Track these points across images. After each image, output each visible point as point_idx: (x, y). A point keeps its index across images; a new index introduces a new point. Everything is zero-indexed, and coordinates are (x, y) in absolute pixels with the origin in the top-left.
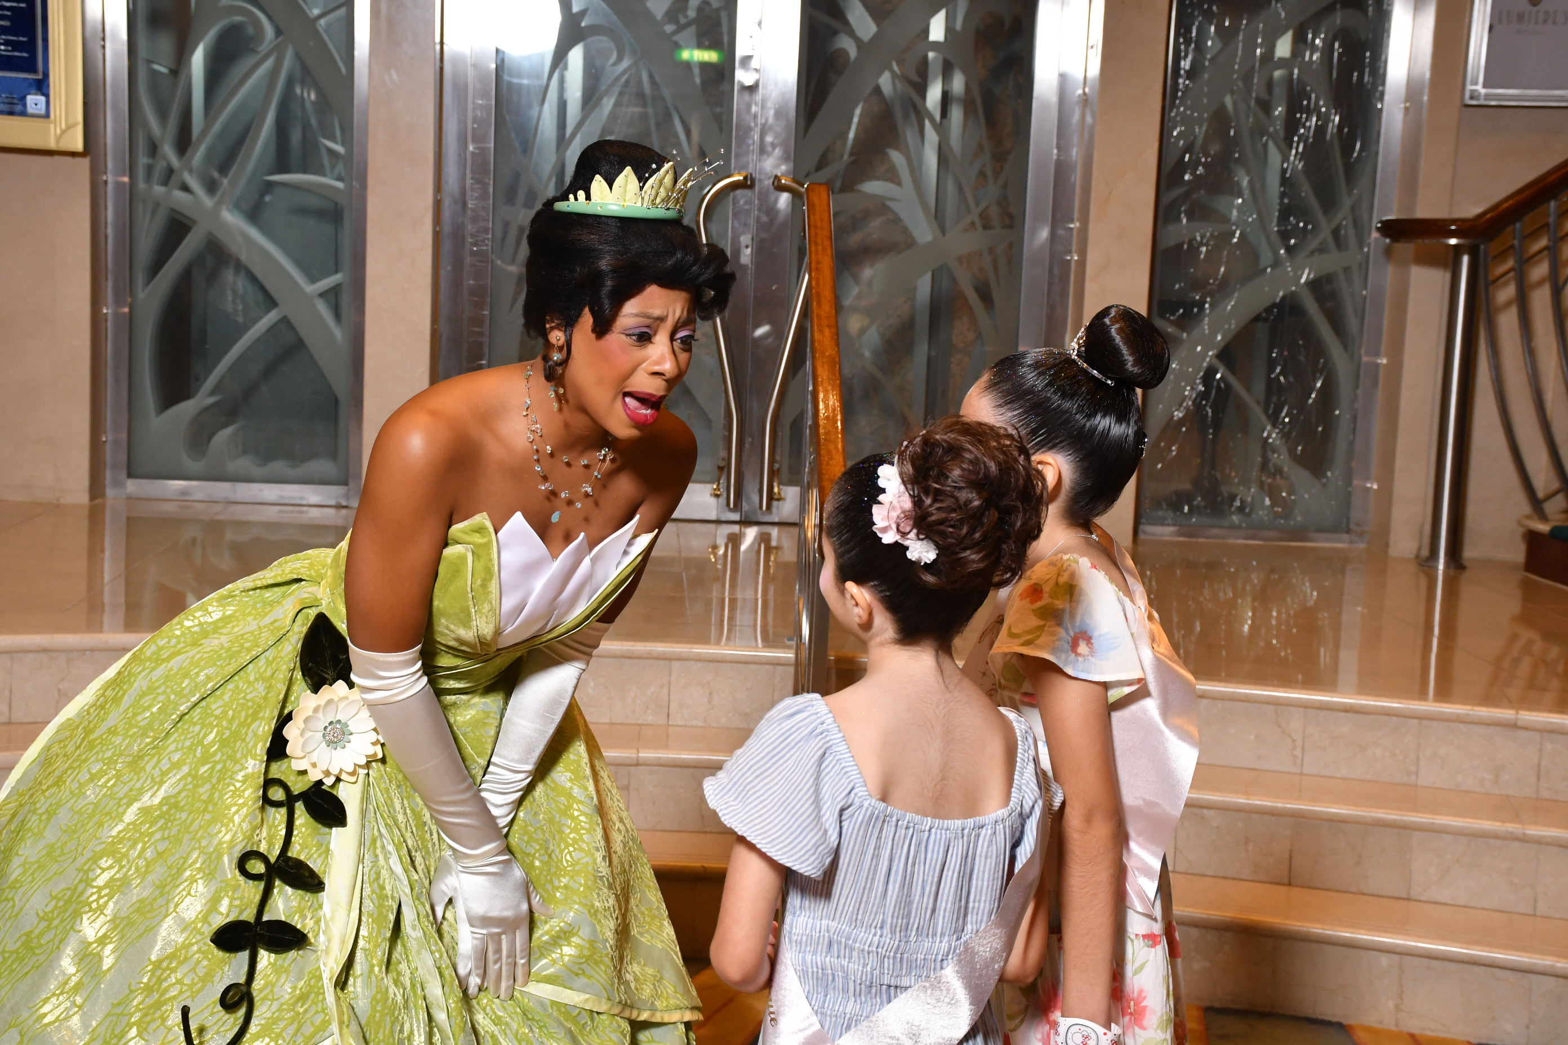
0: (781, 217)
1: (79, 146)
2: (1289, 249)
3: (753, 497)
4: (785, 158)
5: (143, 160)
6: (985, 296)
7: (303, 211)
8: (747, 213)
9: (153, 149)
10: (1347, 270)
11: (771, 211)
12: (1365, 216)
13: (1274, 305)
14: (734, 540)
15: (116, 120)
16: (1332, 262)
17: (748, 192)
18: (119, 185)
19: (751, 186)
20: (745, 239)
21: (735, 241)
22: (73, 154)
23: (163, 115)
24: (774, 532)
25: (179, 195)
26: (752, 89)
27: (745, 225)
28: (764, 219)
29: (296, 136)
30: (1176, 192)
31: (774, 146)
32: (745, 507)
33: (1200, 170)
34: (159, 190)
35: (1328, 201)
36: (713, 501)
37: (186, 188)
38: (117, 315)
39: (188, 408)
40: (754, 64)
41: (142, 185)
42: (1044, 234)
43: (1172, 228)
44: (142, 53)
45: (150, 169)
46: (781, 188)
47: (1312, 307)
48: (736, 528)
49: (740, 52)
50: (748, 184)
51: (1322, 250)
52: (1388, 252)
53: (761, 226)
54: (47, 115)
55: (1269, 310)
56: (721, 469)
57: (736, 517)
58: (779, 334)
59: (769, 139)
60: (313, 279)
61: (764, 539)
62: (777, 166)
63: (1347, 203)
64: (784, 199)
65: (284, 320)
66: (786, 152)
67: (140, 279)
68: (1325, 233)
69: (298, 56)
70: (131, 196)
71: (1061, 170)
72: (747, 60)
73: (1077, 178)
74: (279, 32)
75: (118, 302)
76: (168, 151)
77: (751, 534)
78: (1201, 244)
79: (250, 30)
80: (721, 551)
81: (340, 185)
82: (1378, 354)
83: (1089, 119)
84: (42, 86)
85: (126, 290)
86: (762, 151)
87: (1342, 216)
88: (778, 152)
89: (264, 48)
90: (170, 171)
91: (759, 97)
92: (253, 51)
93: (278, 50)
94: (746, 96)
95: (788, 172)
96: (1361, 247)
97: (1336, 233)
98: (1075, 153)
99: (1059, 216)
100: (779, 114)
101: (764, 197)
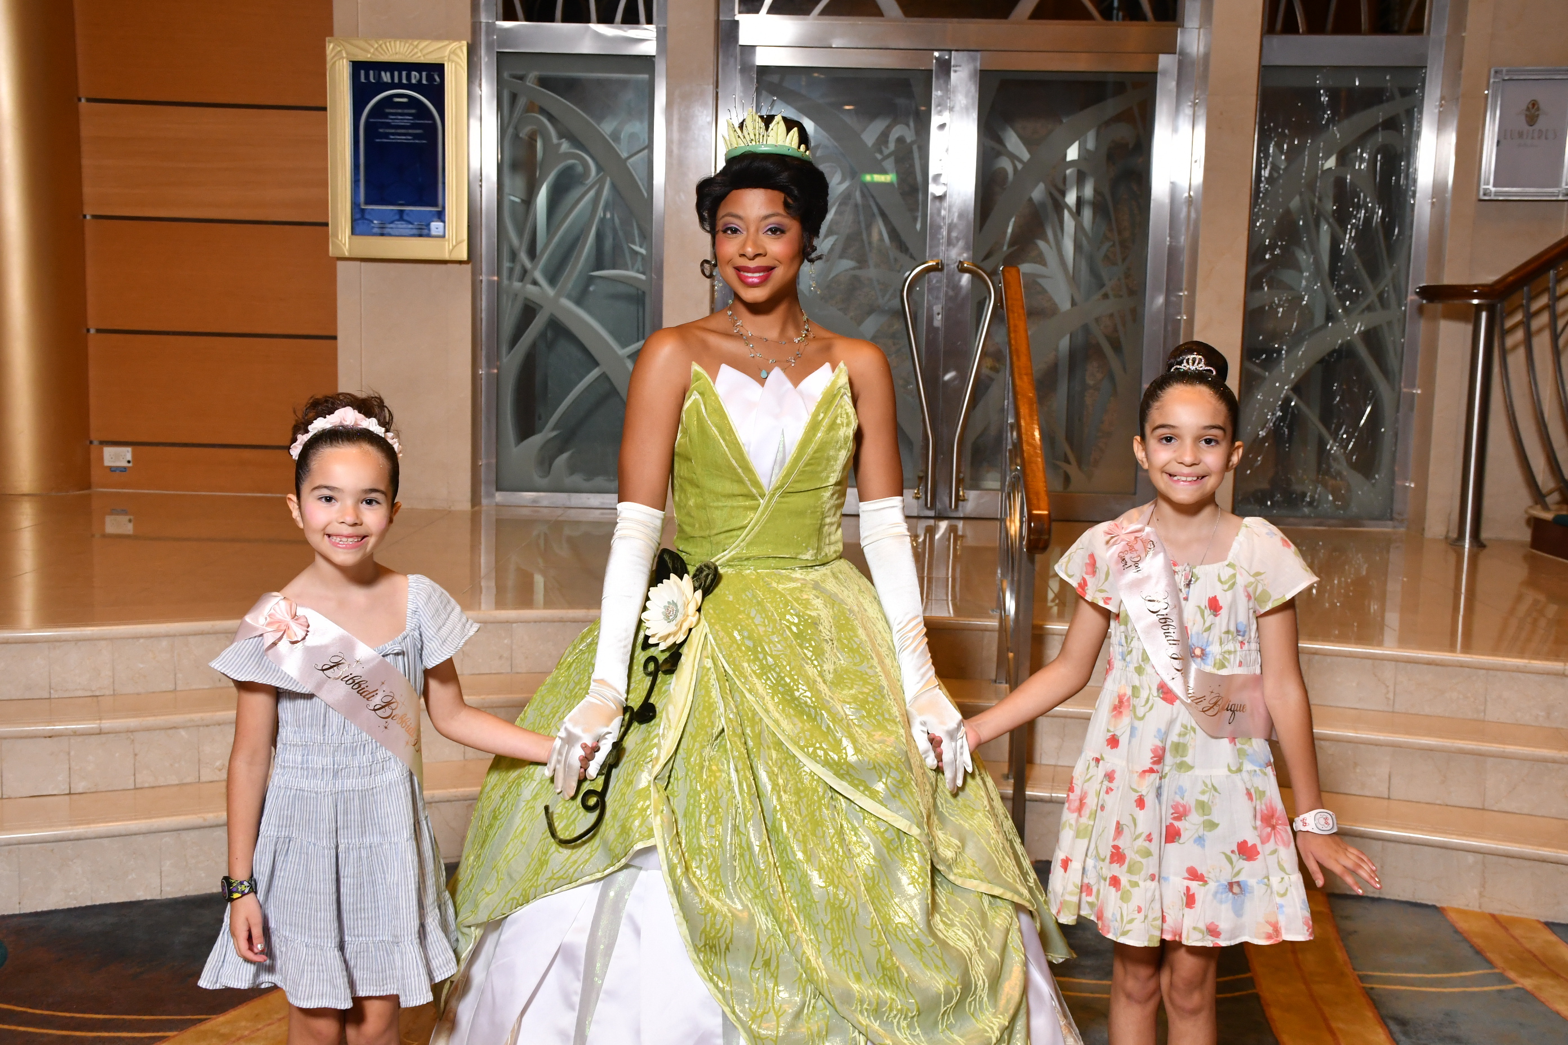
0: (964, 292)
1: (464, 256)
2: (1345, 309)
3: (944, 500)
4: (966, 248)
5: (506, 264)
6: (1117, 346)
7: (616, 297)
8: (938, 289)
9: (514, 256)
10: (1390, 324)
11: (956, 287)
12: (1403, 283)
13: (1334, 351)
14: (931, 531)
15: (488, 237)
16: (1378, 317)
17: (938, 274)
18: (490, 283)
19: (941, 270)
20: (937, 308)
21: (930, 309)
22: (461, 262)
23: (520, 233)
24: (960, 524)
25: (530, 288)
26: (941, 198)
27: (937, 298)
28: (951, 293)
29: (608, 243)
30: (1259, 268)
31: (958, 239)
32: (939, 506)
33: (1277, 252)
34: (517, 285)
35: (1374, 272)
36: (915, 501)
37: (535, 283)
38: (488, 374)
39: (537, 440)
40: (942, 180)
41: (505, 282)
42: (1160, 300)
43: (1257, 294)
44: (507, 189)
45: (511, 270)
46: (963, 270)
47: (1363, 351)
48: (931, 522)
49: (932, 172)
50: (938, 268)
51: (1369, 308)
52: (1421, 310)
53: (949, 299)
54: (444, 236)
55: (1330, 354)
56: (920, 478)
57: (932, 513)
58: (963, 378)
59: (954, 234)
60: (624, 345)
61: (953, 529)
62: (960, 254)
63: (1389, 273)
64: (966, 278)
65: (604, 377)
66: (967, 243)
67: (504, 349)
68: (1373, 297)
69: (614, 186)
70: (498, 291)
71: (1173, 253)
72: (937, 177)
73: (1185, 258)
74: (600, 168)
75: (489, 365)
76: (523, 257)
77: (943, 525)
78: (1279, 306)
79: (580, 169)
80: (921, 540)
81: (643, 277)
82: (1413, 386)
83: (1193, 215)
84: (441, 216)
85: (494, 358)
86: (950, 243)
87: (1385, 283)
88: (961, 243)
89: (590, 181)
90: (525, 272)
91: (946, 204)
92: (582, 183)
93: (601, 182)
94: (937, 203)
95: (968, 259)
96: (1400, 307)
97: (1380, 296)
98: (1183, 240)
99: (1172, 286)
100: (961, 216)
101: (950, 277)
